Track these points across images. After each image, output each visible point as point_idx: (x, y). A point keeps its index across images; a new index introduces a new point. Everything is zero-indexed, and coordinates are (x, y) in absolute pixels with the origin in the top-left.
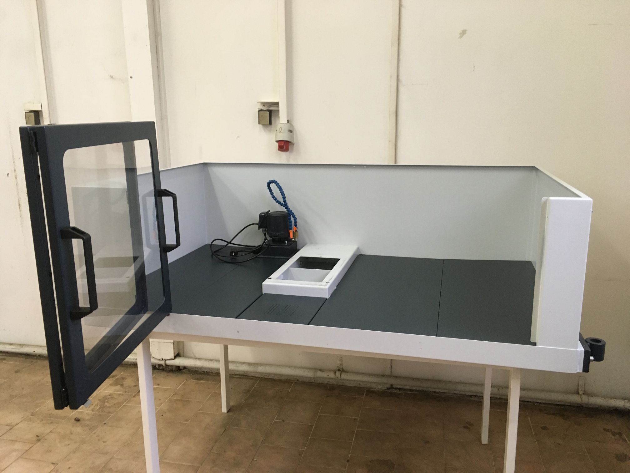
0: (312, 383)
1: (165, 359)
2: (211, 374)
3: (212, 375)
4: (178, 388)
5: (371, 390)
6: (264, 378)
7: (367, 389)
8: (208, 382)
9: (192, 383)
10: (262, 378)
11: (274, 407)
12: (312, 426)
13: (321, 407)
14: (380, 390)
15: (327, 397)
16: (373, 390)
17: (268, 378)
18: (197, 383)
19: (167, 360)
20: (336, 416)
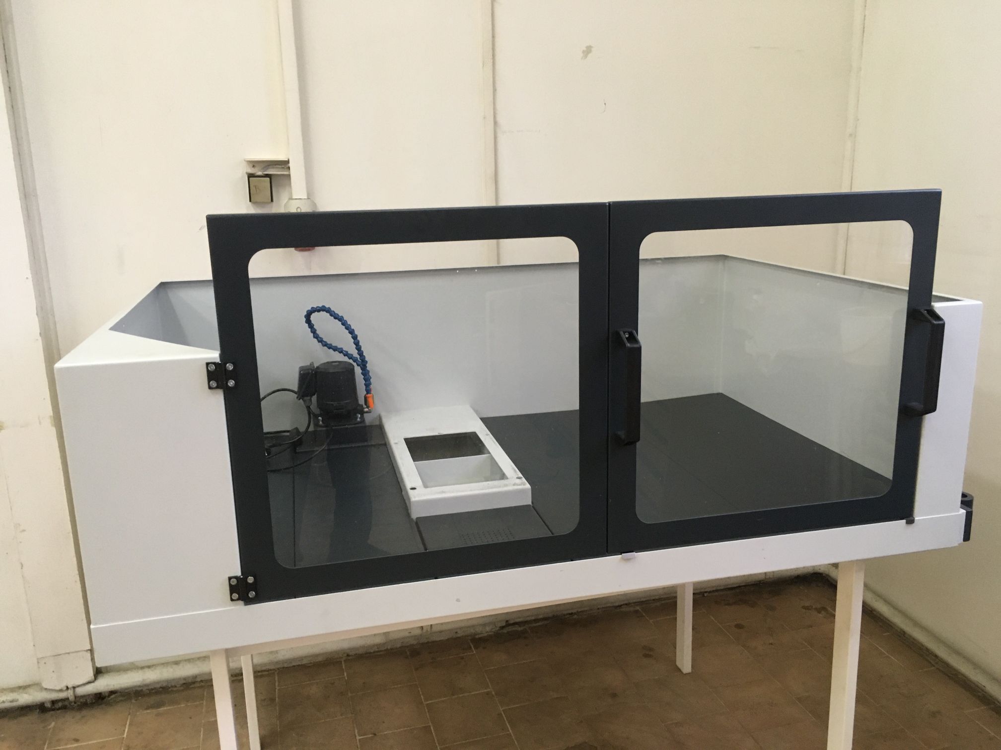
0: (374, 652)
1: (74, 686)
2: (175, 689)
3: (178, 691)
4: (125, 736)
5: (477, 637)
6: (283, 668)
7: (470, 638)
8: (179, 706)
9: (147, 717)
10: (278, 669)
11: (341, 715)
12: (427, 729)
13: (419, 689)
14: (490, 633)
15: (417, 669)
16: (480, 636)
17: (291, 665)
18: (158, 715)
19: (78, 686)
20: (454, 697)
